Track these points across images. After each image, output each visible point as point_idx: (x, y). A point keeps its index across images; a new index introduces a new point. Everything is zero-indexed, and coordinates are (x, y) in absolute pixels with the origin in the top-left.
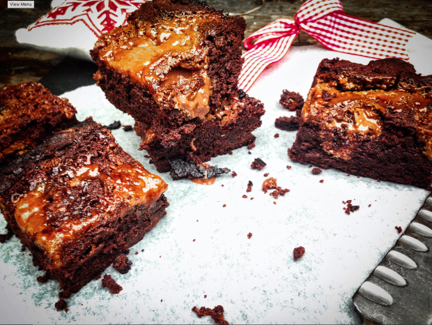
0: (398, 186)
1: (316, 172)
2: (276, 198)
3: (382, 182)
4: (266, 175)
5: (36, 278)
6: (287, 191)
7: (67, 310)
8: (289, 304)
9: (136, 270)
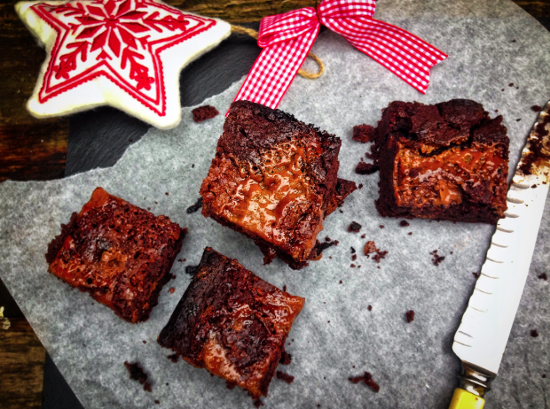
0: (471, 225)
1: (404, 224)
2: (378, 262)
3: (458, 224)
4: (363, 237)
5: (225, 386)
6: (385, 253)
7: (263, 405)
8: (412, 359)
9: (296, 359)
